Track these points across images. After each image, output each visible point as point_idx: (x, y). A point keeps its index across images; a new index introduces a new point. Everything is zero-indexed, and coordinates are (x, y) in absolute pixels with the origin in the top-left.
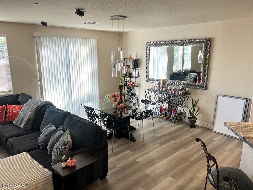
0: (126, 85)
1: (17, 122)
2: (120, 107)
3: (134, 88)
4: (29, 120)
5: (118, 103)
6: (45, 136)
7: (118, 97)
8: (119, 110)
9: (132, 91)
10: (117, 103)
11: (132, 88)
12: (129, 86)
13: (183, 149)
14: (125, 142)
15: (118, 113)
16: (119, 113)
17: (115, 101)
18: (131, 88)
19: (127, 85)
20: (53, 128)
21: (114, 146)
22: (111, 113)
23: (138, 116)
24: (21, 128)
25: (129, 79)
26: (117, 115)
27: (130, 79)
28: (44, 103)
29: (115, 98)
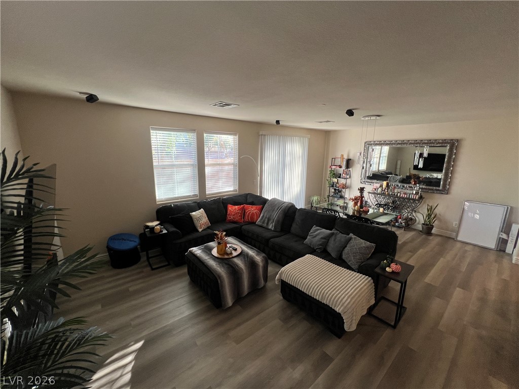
1: (263, 222)
2: (363, 211)
6: (322, 238)
9: (340, 193)
10: (359, 207)
12: (338, 187)
13: (442, 259)
17: (357, 204)
18: (339, 189)
20: (326, 231)
24: (270, 230)
25: (336, 180)
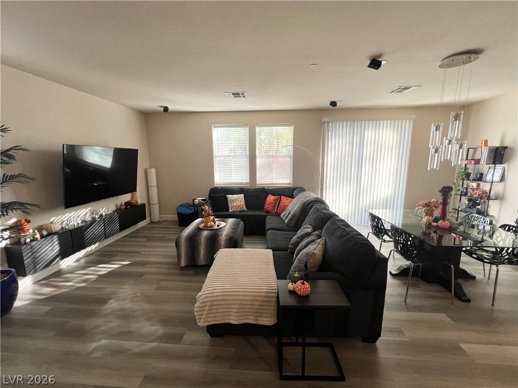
0: (466, 194)
1: (284, 216)
2: (438, 226)
3: (485, 202)
4: (294, 215)
5: (434, 218)
6: (299, 237)
7: (436, 207)
8: (435, 232)
9: (479, 207)
10: (431, 219)
11: (480, 201)
12: (471, 196)
14: (439, 294)
15: (433, 237)
16: (435, 238)
17: (429, 213)
18: (477, 200)
19: (469, 194)
20: (309, 230)
21: (409, 292)
22: (417, 233)
23: (484, 254)
24: (285, 223)
25: (475, 185)
26: (429, 240)
27: (479, 185)
28: (314, 199)
29: (429, 208)
